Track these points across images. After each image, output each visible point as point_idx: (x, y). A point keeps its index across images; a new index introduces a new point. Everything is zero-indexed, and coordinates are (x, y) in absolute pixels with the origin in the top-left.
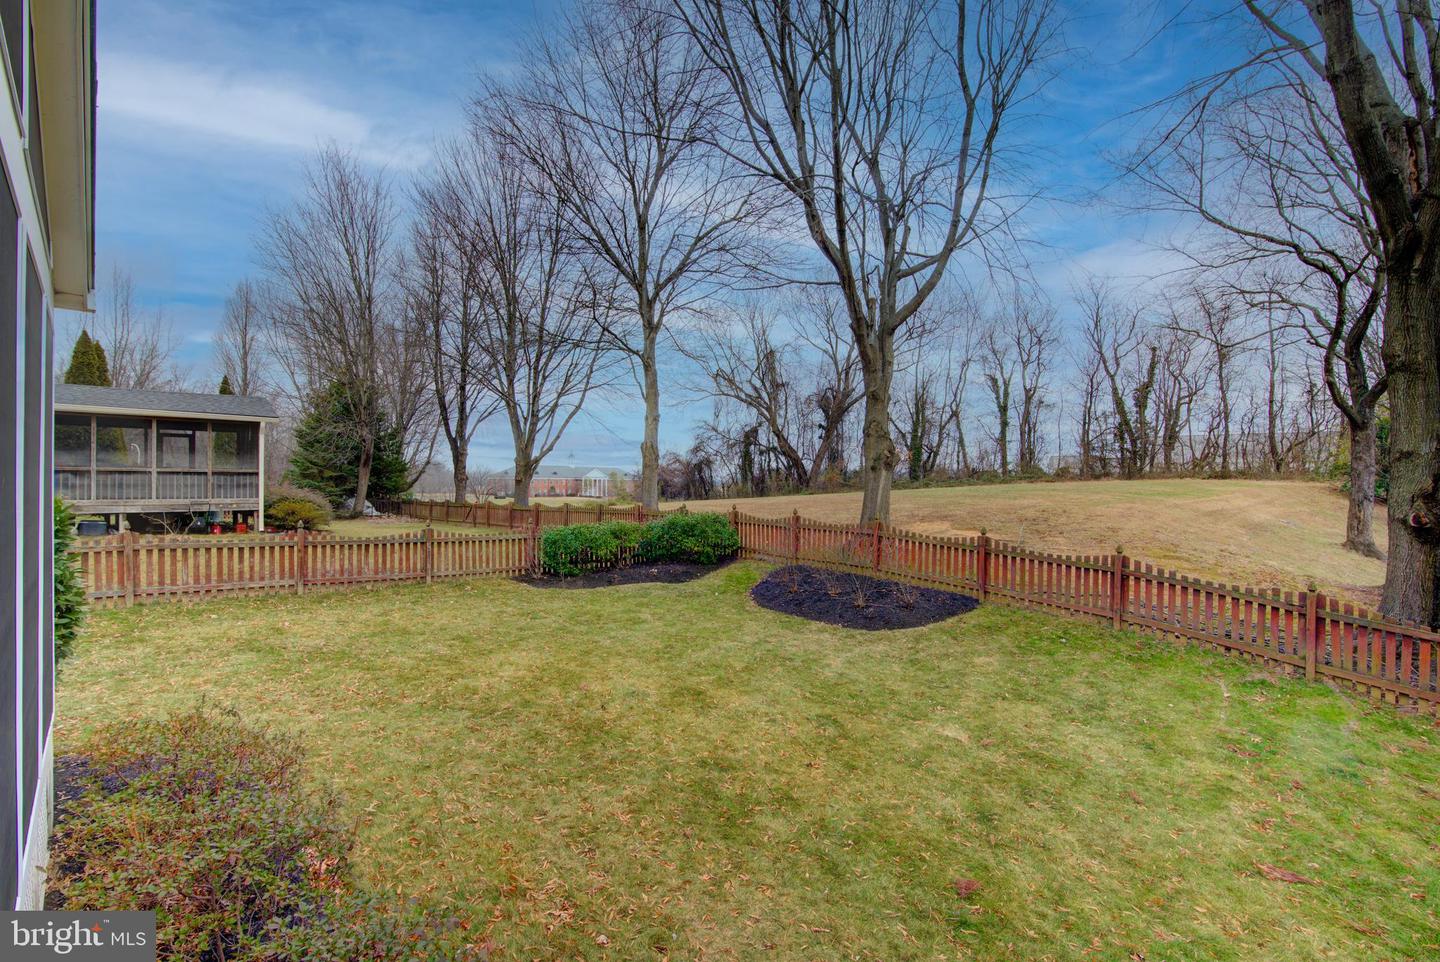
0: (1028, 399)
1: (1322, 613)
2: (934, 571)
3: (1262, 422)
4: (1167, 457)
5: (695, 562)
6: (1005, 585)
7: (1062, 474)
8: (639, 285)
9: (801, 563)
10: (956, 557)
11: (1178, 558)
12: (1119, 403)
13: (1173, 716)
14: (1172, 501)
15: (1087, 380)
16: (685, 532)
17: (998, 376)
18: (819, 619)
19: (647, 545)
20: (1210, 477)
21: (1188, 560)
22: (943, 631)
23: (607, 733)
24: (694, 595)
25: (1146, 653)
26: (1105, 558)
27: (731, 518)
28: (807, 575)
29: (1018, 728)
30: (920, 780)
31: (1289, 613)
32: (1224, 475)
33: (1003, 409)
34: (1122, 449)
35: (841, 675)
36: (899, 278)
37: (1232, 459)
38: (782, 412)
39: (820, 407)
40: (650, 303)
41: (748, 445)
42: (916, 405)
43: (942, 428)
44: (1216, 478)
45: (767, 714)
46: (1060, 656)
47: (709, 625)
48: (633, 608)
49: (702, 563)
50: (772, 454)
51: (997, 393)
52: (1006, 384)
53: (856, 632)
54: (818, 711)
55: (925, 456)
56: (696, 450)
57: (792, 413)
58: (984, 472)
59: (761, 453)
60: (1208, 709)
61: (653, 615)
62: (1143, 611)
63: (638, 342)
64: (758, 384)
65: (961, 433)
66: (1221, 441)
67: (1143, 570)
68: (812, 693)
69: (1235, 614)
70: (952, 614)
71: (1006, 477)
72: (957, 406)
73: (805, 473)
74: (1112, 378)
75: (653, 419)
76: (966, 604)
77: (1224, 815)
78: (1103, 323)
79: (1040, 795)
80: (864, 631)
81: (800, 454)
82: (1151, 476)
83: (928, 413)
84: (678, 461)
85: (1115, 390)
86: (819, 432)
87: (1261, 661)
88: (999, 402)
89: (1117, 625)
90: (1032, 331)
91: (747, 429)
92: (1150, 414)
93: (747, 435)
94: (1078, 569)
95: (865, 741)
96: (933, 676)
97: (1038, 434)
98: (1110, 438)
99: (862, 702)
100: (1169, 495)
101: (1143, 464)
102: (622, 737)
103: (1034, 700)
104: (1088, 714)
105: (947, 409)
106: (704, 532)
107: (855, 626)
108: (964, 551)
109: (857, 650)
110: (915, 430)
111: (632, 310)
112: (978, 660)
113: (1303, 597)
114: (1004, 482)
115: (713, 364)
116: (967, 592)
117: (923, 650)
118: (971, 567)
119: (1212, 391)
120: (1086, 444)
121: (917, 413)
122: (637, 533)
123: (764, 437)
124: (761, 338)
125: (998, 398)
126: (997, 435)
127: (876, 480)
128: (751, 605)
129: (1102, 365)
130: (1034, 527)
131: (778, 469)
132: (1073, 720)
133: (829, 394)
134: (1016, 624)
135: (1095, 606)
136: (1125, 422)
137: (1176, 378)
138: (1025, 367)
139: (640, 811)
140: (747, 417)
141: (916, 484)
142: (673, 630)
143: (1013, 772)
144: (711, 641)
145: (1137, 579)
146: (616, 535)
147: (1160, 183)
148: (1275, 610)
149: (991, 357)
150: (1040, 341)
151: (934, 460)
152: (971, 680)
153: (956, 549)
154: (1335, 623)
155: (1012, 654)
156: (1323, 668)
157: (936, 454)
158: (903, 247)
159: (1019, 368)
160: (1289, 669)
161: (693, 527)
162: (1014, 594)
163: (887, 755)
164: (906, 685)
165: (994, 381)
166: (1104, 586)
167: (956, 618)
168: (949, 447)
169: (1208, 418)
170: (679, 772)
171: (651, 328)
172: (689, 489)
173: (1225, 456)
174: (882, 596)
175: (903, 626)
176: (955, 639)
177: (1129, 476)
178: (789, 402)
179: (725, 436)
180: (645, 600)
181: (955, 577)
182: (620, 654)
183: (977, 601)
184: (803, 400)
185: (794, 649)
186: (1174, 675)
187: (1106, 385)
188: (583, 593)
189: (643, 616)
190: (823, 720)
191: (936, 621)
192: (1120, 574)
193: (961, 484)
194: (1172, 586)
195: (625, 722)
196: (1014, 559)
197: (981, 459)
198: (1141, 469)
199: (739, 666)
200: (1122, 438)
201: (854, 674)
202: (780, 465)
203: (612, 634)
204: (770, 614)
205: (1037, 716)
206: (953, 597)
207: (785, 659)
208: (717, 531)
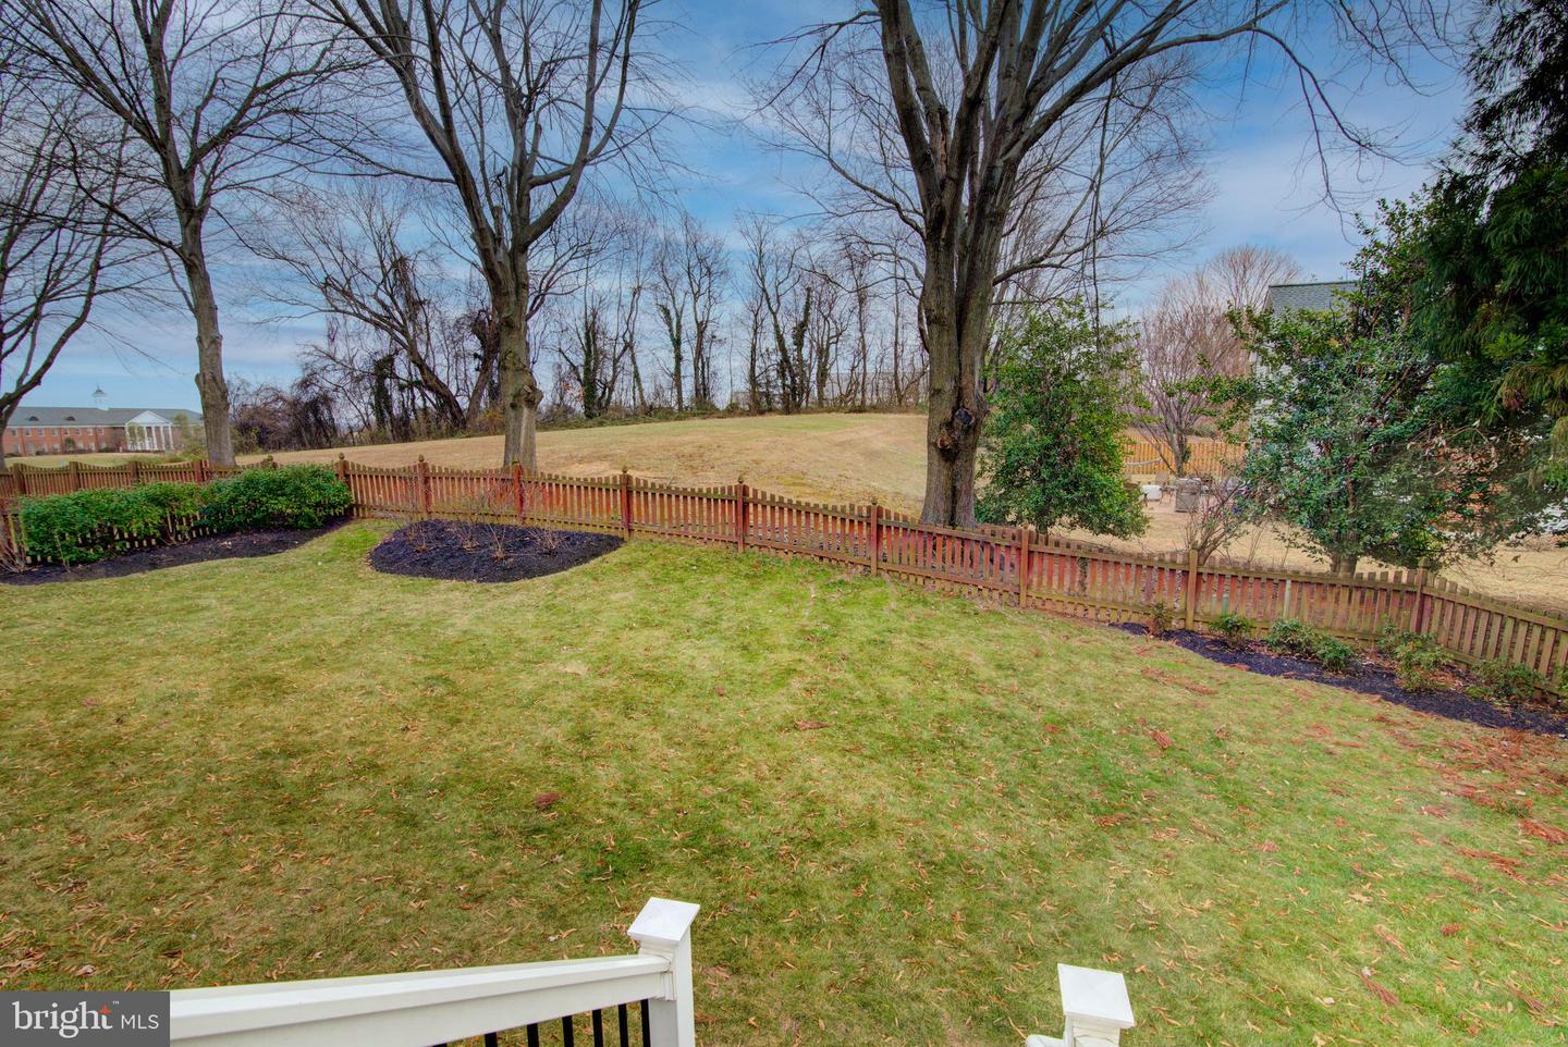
0: (701, 333)
1: (881, 522)
2: (580, 514)
3: (889, 361)
4: (820, 392)
5: (291, 528)
6: (647, 521)
7: (732, 410)
8: (162, 145)
9: (434, 516)
10: (601, 497)
11: (804, 485)
12: (780, 339)
13: (771, 619)
14: (814, 433)
15: (752, 316)
16: (270, 491)
17: (670, 307)
18: (450, 577)
19: (216, 512)
20: (850, 411)
21: (810, 486)
22: (585, 573)
23: (122, 749)
24: (286, 568)
25: (760, 571)
26: (730, 489)
27: (339, 470)
28: (436, 530)
29: (639, 653)
30: (527, 718)
31: (860, 523)
32: (861, 410)
33: (677, 343)
34: (784, 385)
35: (465, 632)
36: (533, 186)
37: (868, 395)
38: (424, 337)
39: (474, 332)
40: (186, 174)
41: (381, 378)
42: (587, 334)
43: (616, 361)
44: (855, 411)
45: (362, 687)
46: (690, 582)
47: (303, 601)
48: (190, 593)
49: (302, 528)
50: (416, 390)
51: (670, 324)
52: (679, 317)
53: (491, 586)
54: (428, 673)
55: (600, 393)
56: (305, 384)
57: (436, 339)
58: (660, 408)
59: (402, 388)
60: (797, 610)
61: (220, 599)
62: (769, 534)
63: (172, 230)
64: (388, 301)
65: (636, 368)
66: (861, 380)
67: (759, 496)
68: (425, 657)
69: (826, 528)
70: (595, 555)
71: (682, 414)
72: (631, 336)
73: (460, 411)
74: (774, 314)
75: (209, 342)
76: (613, 543)
77: (784, 691)
78: (765, 260)
79: (642, 707)
80: (501, 584)
81: (453, 390)
82: (808, 411)
83: (600, 343)
84: (282, 398)
85: (776, 326)
86: (474, 364)
87: (843, 564)
88: (672, 335)
89: (741, 548)
90: (701, 261)
91: (379, 358)
92: (805, 352)
93: (378, 366)
94: (709, 500)
95: (477, 694)
96: (568, 618)
97: (711, 369)
98: (773, 374)
99: (482, 656)
100: (814, 427)
101: (801, 400)
102: (145, 749)
103: (658, 626)
104: (703, 630)
105: (621, 340)
106: (298, 488)
107: (492, 580)
108: (608, 490)
109: (490, 605)
110: (587, 363)
111: (154, 181)
112: (614, 597)
113: (869, 509)
114: (679, 418)
115: (316, 267)
116: (613, 532)
117: (561, 594)
118: (615, 506)
119: (853, 332)
120: (753, 379)
121: (588, 343)
122: (193, 499)
123: (402, 368)
124: (384, 240)
125: (671, 330)
126: (673, 370)
127: (518, 419)
128: (367, 571)
129: (765, 302)
130: (689, 463)
131: (425, 409)
132: (689, 637)
133: (483, 317)
134: (655, 557)
135: (724, 533)
136: (785, 359)
137: (826, 319)
138: (696, 299)
139: (162, 824)
140: (368, 344)
141: (590, 422)
142: (249, 614)
143: (622, 692)
144: (303, 619)
145: (755, 505)
146: (155, 500)
147: (794, 122)
148: (852, 521)
149: (662, 285)
150: (709, 273)
151: (610, 397)
152: (603, 617)
153: (600, 489)
154: (889, 527)
155: (647, 586)
156: (882, 565)
157: (611, 390)
158: (535, 149)
159: (690, 298)
160: (861, 568)
161: (282, 484)
162: (655, 529)
163: (498, 702)
164: (536, 632)
165: (667, 312)
166: (730, 513)
167: (600, 558)
168: (624, 383)
169: (851, 358)
170: (226, 771)
171: (192, 214)
172: (300, 436)
173: (864, 391)
174: (525, 544)
175: (545, 573)
176: (595, 579)
177: (787, 411)
178: (432, 324)
179: (347, 366)
180: (210, 582)
181: (599, 518)
182: (158, 653)
183: (622, 540)
184: (452, 323)
185: (415, 613)
186: (776, 587)
187: (769, 321)
188: (111, 583)
189: (203, 602)
190: (431, 682)
191: (579, 563)
192: (742, 502)
193: (637, 421)
194: (781, 509)
195: (154, 732)
196: (654, 494)
197: (657, 394)
198: (799, 405)
199: (335, 642)
200: (783, 376)
201: (481, 629)
202: (428, 404)
203: (150, 630)
204: (389, 579)
205: (658, 639)
206: (598, 537)
207: (399, 625)
208: (318, 487)
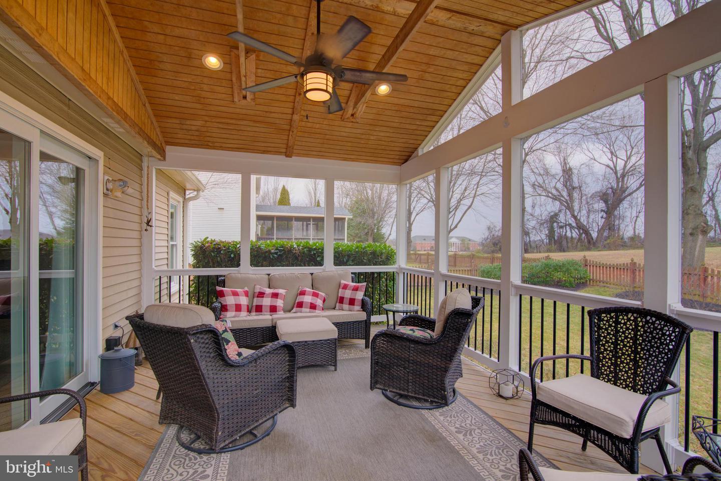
9: (637, 290)
16: (555, 269)
19: (531, 276)
27: (584, 263)
39: (602, 199)
41: (552, 223)
50: (568, 228)
59: (561, 227)
64: (560, 187)
73: (592, 238)
81: (589, 229)
86: (601, 214)
93: (552, 217)
106: (568, 269)
122: (527, 269)
123: (564, 218)
131: (572, 236)
133: (610, 191)
140: (552, 207)
179: (538, 218)
184: (590, 196)
208: (576, 270)
